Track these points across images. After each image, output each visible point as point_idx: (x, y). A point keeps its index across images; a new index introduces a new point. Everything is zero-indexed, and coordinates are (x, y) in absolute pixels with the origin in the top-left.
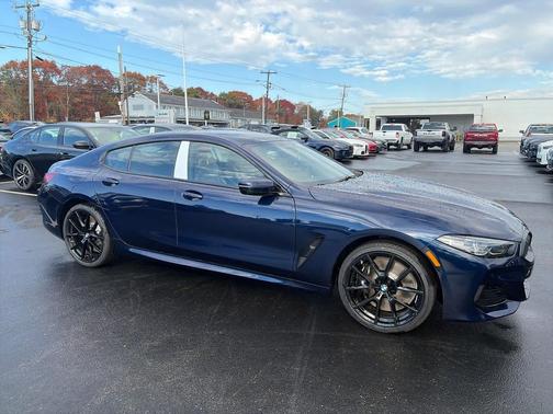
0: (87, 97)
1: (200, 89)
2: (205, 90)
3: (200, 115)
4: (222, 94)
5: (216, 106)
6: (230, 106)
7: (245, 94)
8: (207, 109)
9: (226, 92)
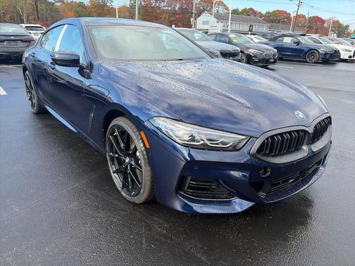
0: (178, 16)
1: (251, 9)
2: (255, 10)
3: (246, 28)
4: (268, 13)
5: (259, 22)
6: (272, 21)
7: (285, 12)
8: (252, 24)
9: (271, 11)
